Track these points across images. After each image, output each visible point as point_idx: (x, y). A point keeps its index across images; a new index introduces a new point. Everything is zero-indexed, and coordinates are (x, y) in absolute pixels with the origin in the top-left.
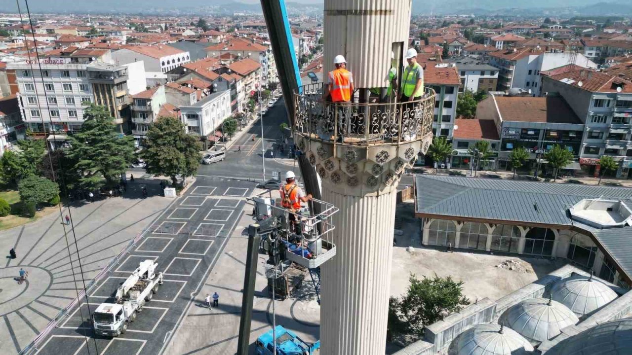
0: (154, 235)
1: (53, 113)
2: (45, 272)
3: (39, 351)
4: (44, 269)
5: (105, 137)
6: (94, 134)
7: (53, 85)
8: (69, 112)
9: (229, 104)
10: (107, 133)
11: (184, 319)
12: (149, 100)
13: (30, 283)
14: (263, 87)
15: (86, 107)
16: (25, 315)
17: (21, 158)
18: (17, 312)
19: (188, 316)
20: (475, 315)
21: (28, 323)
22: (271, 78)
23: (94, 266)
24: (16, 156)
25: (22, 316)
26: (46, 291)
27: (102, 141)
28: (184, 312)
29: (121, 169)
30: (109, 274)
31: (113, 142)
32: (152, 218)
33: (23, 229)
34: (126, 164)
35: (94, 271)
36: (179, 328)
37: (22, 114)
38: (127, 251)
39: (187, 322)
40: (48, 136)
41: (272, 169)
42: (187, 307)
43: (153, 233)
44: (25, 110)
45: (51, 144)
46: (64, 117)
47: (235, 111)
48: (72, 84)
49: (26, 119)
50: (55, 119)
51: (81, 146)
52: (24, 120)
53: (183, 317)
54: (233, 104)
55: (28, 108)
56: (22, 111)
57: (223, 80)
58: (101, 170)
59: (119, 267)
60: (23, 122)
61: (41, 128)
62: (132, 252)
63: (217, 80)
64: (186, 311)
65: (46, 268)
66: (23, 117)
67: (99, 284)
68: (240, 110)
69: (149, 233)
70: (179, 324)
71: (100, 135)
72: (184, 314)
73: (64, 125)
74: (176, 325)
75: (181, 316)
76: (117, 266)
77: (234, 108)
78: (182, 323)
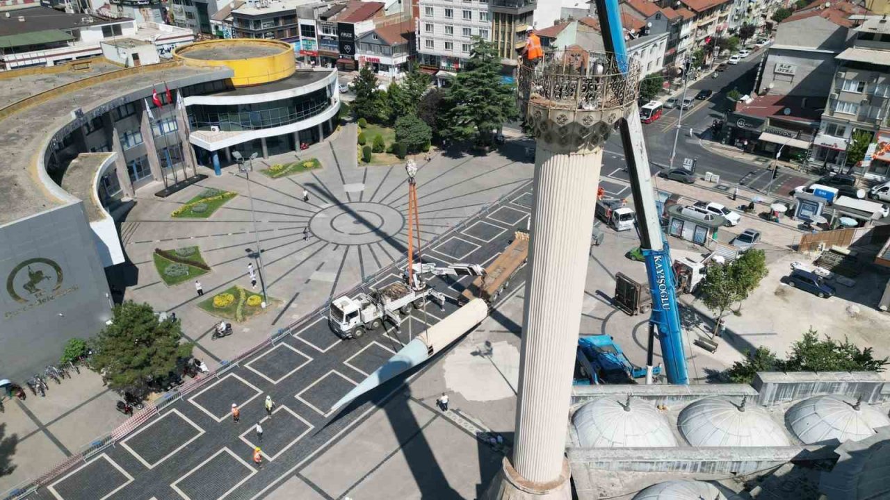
0: (510, 205)
1: (448, 45)
2: (399, 215)
3: (378, 283)
4: (400, 212)
5: (485, 81)
6: (475, 75)
7: (452, 10)
8: (464, 45)
9: (661, 52)
10: (490, 76)
11: (511, 298)
12: (554, 39)
13: (385, 223)
14: (731, 31)
15: (475, 41)
16: (374, 249)
17: (404, 93)
18: (369, 245)
19: (517, 296)
20: (839, 384)
21: (375, 257)
22: (751, 18)
23: (443, 222)
24: (400, 90)
25: (371, 250)
26: (396, 234)
27: (483, 84)
28: (514, 291)
29: (497, 121)
30: (454, 233)
31: (493, 88)
32: (516, 185)
33: (391, 168)
34: (502, 117)
35: (442, 226)
36: (503, 305)
37: (417, 43)
38: (478, 215)
39: (514, 303)
40: (437, 71)
41: (686, 153)
42: (519, 287)
43: (511, 202)
44: (421, 39)
45: (439, 81)
46: (458, 52)
47: (670, 64)
48: (472, 11)
49: (419, 48)
50: (448, 53)
51: (460, 87)
52: (417, 49)
53: (511, 296)
54: (668, 53)
55: (423, 37)
56: (417, 39)
57: (662, 17)
58: (475, 120)
59: (466, 229)
60: (417, 52)
61: (433, 61)
62: (483, 217)
63: (654, 17)
64: (517, 291)
65: (402, 212)
66: (417, 46)
67: (443, 240)
68: (680, 63)
69: (506, 202)
70: (504, 301)
71: (483, 77)
72: (513, 294)
73: (454, 60)
74: (501, 301)
75: (510, 294)
76: (464, 227)
77: (669, 60)
78: (507, 301)
